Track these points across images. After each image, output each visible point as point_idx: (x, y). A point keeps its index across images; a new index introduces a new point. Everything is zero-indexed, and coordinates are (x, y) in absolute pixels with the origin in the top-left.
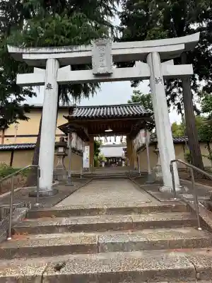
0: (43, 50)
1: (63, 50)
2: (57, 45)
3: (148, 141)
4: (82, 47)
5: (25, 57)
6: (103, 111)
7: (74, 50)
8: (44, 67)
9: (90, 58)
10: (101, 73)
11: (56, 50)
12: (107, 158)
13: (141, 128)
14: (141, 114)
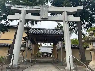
0: (20, 6)
1: (29, 7)
2: (27, 5)
3: (62, 46)
4: (37, 7)
5: (12, 8)
6: (43, 31)
7: (33, 8)
8: (20, 13)
9: (39, 11)
10: (43, 18)
11: (26, 7)
12: (44, 53)
13: (59, 41)
14: (60, 34)
